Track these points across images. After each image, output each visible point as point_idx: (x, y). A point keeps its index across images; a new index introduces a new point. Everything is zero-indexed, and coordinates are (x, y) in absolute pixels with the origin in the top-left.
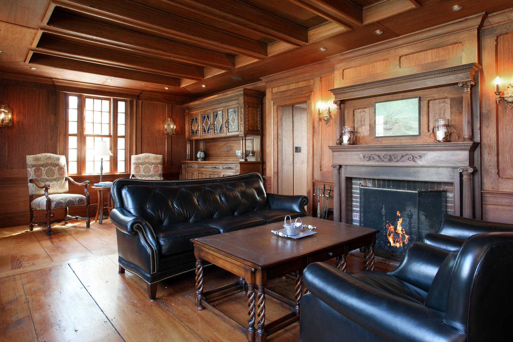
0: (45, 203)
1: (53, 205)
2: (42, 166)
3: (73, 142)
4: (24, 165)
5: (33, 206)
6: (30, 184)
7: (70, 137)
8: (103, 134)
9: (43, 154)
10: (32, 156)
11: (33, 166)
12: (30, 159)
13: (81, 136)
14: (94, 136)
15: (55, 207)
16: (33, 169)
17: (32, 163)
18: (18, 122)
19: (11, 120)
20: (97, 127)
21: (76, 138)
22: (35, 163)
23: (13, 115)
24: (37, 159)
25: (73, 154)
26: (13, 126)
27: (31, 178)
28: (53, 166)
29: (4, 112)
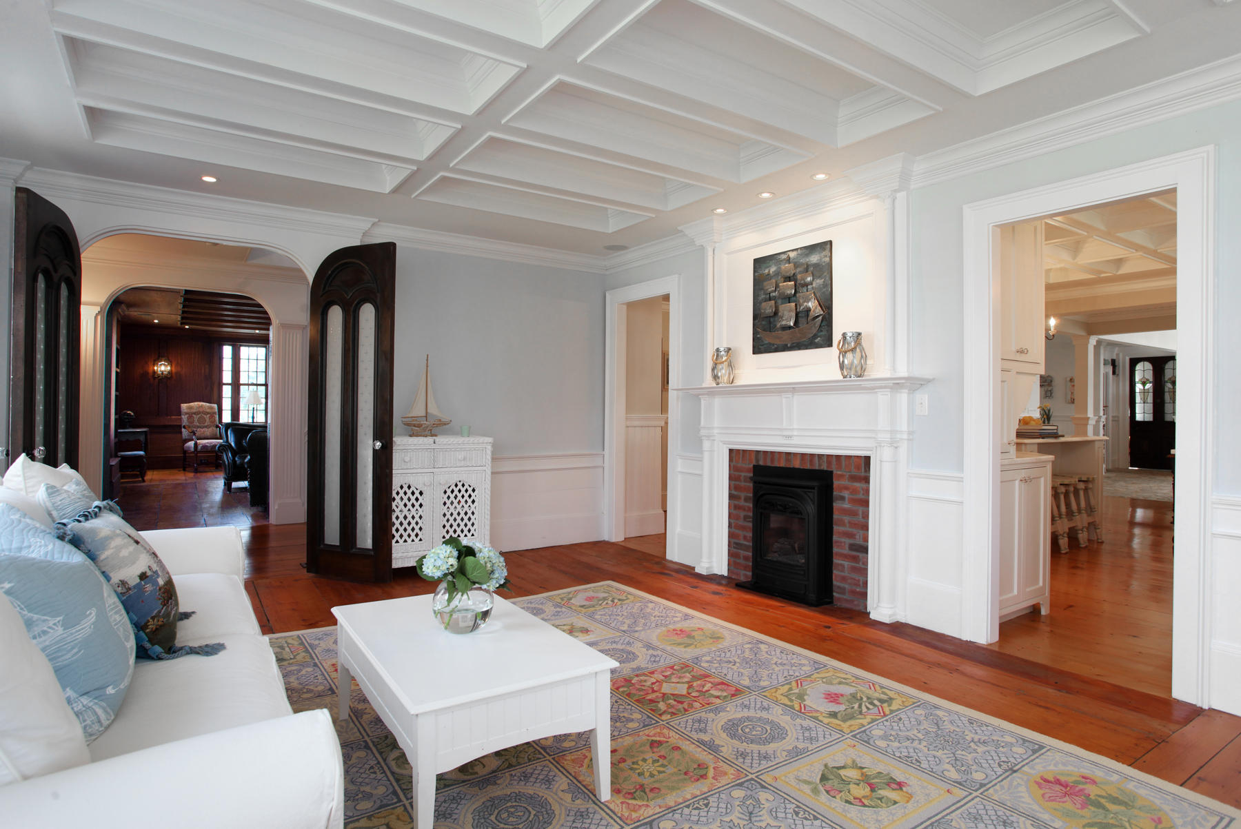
0: (193, 446)
1: (199, 448)
2: (195, 413)
3: (227, 391)
4: (179, 412)
5: (185, 449)
6: (183, 430)
7: (224, 386)
8: (258, 383)
9: (196, 403)
10: (186, 405)
11: (186, 413)
12: (184, 406)
13: (236, 385)
14: (248, 385)
15: (201, 449)
16: (186, 416)
17: (185, 411)
18: (176, 373)
19: (170, 372)
20: (253, 375)
21: (230, 387)
22: (189, 411)
23: (171, 367)
24: (191, 408)
25: (227, 404)
26: (172, 377)
27: (184, 424)
28: (205, 414)
29: (164, 365)
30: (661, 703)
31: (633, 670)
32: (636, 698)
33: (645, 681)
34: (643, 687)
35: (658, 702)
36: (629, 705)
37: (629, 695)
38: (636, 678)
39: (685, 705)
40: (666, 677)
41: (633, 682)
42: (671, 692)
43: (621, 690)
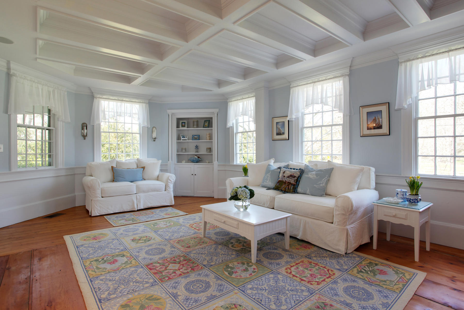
30: (182, 260)
31: (188, 276)
32: (191, 261)
33: (185, 270)
34: (187, 266)
35: (183, 260)
36: (194, 259)
37: (194, 263)
38: (189, 271)
39: (173, 259)
40: (175, 273)
41: (191, 269)
42: (176, 264)
43: (196, 265)
